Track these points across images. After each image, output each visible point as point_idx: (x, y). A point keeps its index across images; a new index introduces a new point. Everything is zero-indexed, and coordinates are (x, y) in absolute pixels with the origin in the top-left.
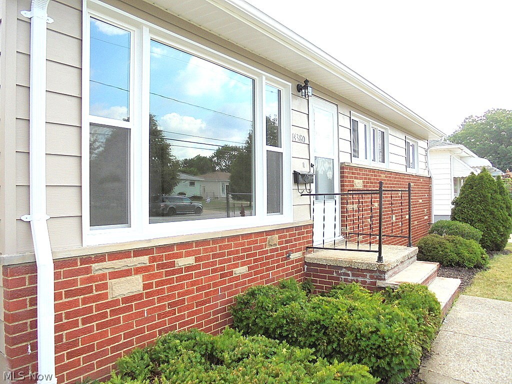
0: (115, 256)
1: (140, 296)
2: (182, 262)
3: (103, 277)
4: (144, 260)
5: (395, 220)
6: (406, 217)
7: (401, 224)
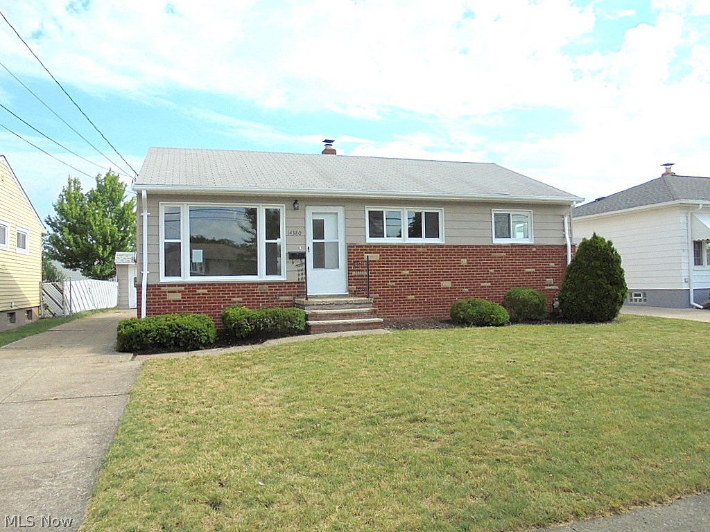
0: (169, 285)
1: (180, 301)
2: (199, 291)
3: (165, 292)
4: (183, 288)
5: (450, 286)
6: (483, 284)
7: (467, 290)
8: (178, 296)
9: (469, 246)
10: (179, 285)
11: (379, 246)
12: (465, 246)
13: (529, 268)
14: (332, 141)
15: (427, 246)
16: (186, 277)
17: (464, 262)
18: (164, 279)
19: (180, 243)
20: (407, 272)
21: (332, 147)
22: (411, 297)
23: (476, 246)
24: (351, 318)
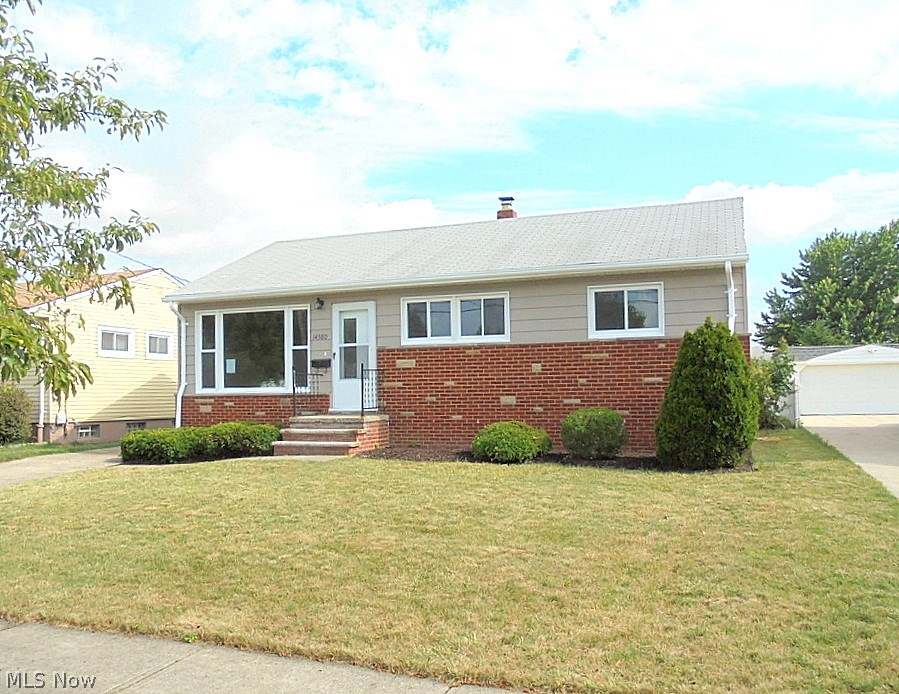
0: (203, 397)
1: (210, 413)
2: (227, 404)
3: (199, 404)
4: (212, 400)
5: (515, 403)
6: (566, 401)
7: (540, 409)
8: (208, 409)
9: (545, 345)
10: (211, 397)
11: (415, 350)
12: (539, 345)
13: (653, 376)
14: (512, 199)
15: (480, 347)
16: (220, 389)
17: (537, 368)
18: (200, 390)
19: (214, 353)
20: (451, 383)
21: (509, 207)
22: (456, 417)
23: (556, 345)
24: (328, 440)
